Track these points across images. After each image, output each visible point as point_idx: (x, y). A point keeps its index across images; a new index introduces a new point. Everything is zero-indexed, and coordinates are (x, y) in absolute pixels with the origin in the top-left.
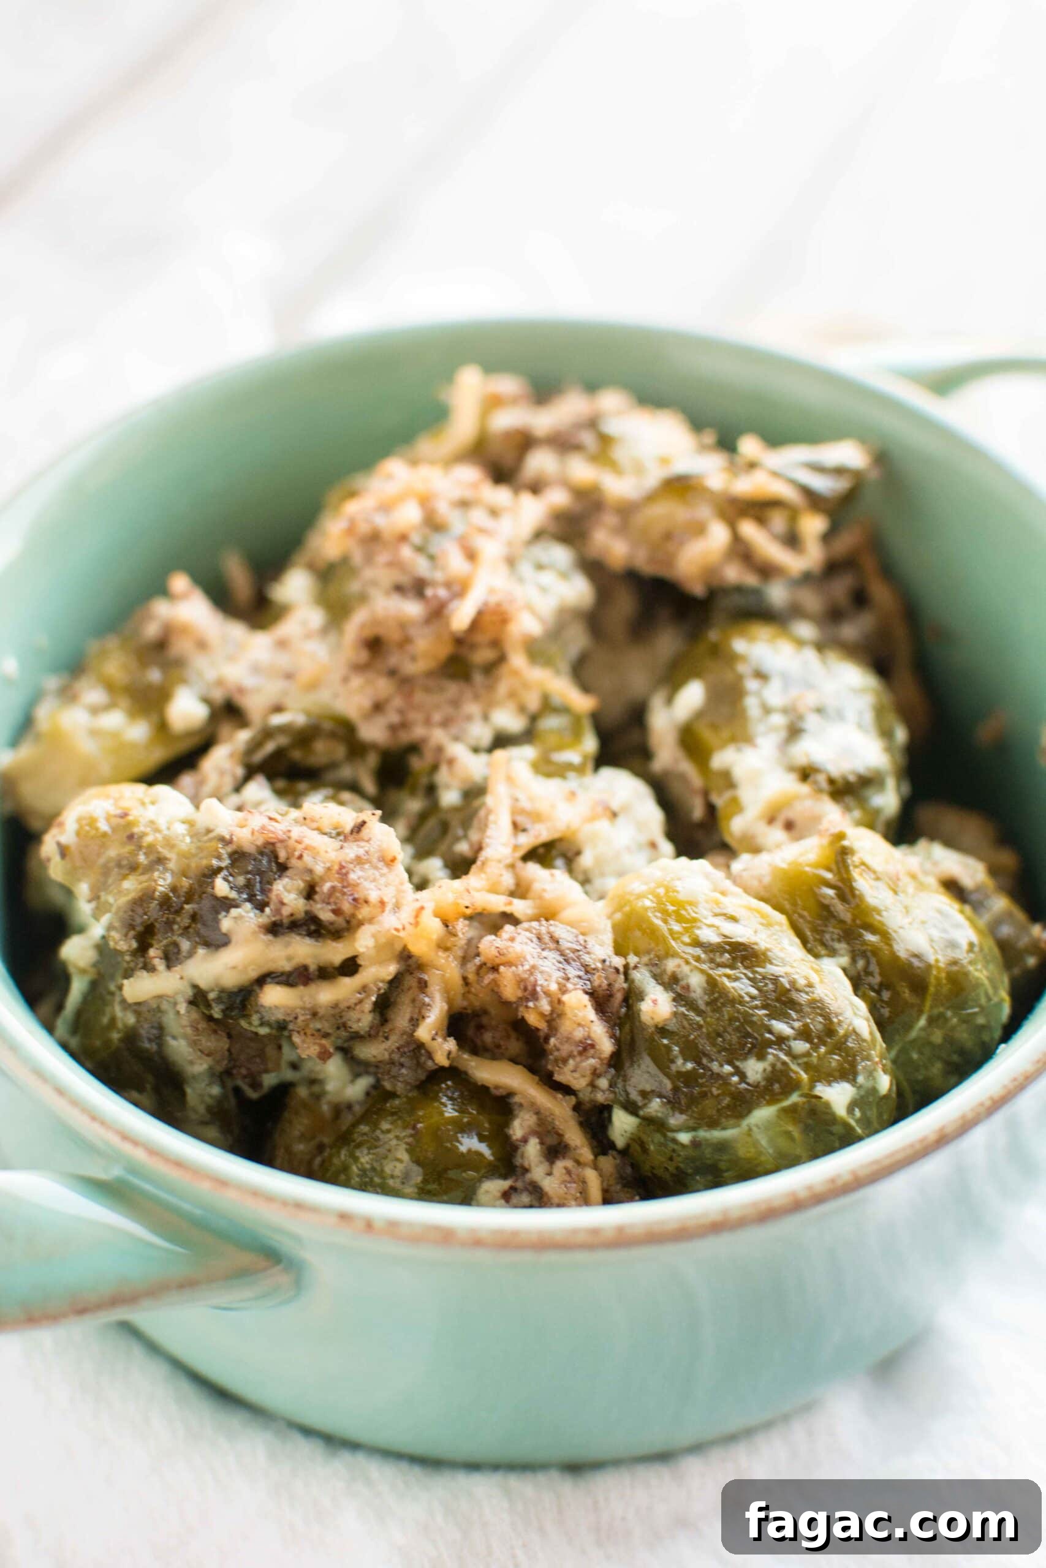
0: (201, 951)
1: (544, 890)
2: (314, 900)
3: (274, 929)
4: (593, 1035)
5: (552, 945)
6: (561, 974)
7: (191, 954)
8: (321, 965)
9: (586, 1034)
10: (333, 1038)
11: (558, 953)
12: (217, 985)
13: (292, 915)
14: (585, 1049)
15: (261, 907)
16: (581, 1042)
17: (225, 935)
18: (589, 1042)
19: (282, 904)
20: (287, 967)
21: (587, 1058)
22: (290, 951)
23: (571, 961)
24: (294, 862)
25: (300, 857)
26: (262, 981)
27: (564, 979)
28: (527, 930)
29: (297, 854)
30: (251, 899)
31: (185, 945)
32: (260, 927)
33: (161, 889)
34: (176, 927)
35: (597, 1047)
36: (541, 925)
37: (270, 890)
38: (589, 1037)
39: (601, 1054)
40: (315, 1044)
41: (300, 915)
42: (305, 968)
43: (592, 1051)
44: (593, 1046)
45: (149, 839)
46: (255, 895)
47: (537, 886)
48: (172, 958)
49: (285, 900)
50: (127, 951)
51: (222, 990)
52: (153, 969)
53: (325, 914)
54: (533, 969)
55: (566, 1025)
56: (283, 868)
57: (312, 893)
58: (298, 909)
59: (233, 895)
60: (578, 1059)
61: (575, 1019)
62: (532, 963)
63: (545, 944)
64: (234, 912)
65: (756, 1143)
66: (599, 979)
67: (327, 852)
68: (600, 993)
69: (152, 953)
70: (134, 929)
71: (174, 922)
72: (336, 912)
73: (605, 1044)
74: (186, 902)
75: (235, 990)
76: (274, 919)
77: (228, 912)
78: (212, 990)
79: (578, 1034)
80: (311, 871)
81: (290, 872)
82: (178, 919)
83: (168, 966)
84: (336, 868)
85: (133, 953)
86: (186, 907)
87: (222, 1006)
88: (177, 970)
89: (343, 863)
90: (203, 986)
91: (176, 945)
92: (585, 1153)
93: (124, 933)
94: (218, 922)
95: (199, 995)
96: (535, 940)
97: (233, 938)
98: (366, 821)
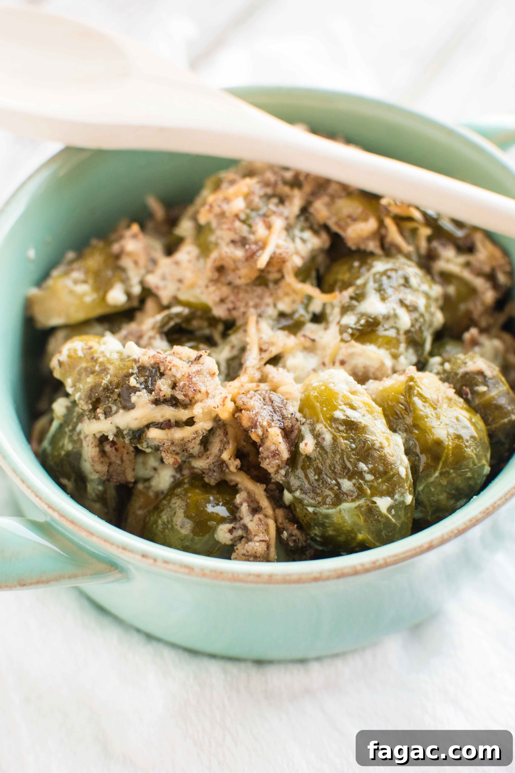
0: (121, 411)
1: (273, 377)
2: (175, 390)
3: (156, 402)
4: (279, 449)
6: (270, 418)
7: (117, 412)
8: (177, 420)
9: (277, 448)
10: (181, 456)
12: (128, 427)
13: (165, 396)
14: (275, 455)
15: (150, 391)
16: (273, 451)
17: (133, 404)
18: (277, 452)
19: (161, 390)
20: (161, 420)
21: (275, 460)
22: (163, 412)
23: (277, 412)
24: (167, 372)
25: (170, 369)
26: (148, 426)
27: (271, 420)
28: (259, 394)
29: (169, 368)
30: (146, 388)
31: (114, 408)
32: (149, 401)
33: (105, 382)
34: (110, 399)
35: (281, 456)
36: (266, 393)
37: (155, 384)
38: (277, 450)
39: (282, 458)
40: (172, 457)
41: (169, 396)
42: (169, 421)
43: (278, 457)
44: (278, 454)
45: (100, 360)
46: (149, 386)
48: (108, 414)
49: (162, 389)
50: (87, 409)
51: (130, 430)
52: (98, 419)
53: (180, 396)
54: (257, 414)
55: (268, 443)
56: (162, 375)
57: (174, 386)
58: (167, 393)
59: (138, 386)
60: (271, 459)
61: (272, 440)
62: (257, 411)
63: (266, 402)
64: (138, 393)
65: (343, 517)
66: (288, 424)
67: (183, 368)
68: (287, 429)
69: (98, 410)
70: (91, 399)
71: (110, 397)
72: (185, 395)
73: (286, 455)
74: (116, 388)
75: (136, 430)
76: (156, 397)
77: (135, 393)
78: (126, 429)
79: (273, 448)
80: (175, 376)
81: (165, 377)
82: (112, 396)
83: (106, 418)
84: (187, 375)
85: (90, 411)
86: (116, 390)
87: (129, 438)
88: (110, 419)
89: (190, 374)
90: (122, 427)
91: (110, 408)
92: (269, 511)
93: (86, 401)
94: (130, 397)
95: (119, 433)
96: (262, 400)
97: (137, 406)
98: (202, 355)
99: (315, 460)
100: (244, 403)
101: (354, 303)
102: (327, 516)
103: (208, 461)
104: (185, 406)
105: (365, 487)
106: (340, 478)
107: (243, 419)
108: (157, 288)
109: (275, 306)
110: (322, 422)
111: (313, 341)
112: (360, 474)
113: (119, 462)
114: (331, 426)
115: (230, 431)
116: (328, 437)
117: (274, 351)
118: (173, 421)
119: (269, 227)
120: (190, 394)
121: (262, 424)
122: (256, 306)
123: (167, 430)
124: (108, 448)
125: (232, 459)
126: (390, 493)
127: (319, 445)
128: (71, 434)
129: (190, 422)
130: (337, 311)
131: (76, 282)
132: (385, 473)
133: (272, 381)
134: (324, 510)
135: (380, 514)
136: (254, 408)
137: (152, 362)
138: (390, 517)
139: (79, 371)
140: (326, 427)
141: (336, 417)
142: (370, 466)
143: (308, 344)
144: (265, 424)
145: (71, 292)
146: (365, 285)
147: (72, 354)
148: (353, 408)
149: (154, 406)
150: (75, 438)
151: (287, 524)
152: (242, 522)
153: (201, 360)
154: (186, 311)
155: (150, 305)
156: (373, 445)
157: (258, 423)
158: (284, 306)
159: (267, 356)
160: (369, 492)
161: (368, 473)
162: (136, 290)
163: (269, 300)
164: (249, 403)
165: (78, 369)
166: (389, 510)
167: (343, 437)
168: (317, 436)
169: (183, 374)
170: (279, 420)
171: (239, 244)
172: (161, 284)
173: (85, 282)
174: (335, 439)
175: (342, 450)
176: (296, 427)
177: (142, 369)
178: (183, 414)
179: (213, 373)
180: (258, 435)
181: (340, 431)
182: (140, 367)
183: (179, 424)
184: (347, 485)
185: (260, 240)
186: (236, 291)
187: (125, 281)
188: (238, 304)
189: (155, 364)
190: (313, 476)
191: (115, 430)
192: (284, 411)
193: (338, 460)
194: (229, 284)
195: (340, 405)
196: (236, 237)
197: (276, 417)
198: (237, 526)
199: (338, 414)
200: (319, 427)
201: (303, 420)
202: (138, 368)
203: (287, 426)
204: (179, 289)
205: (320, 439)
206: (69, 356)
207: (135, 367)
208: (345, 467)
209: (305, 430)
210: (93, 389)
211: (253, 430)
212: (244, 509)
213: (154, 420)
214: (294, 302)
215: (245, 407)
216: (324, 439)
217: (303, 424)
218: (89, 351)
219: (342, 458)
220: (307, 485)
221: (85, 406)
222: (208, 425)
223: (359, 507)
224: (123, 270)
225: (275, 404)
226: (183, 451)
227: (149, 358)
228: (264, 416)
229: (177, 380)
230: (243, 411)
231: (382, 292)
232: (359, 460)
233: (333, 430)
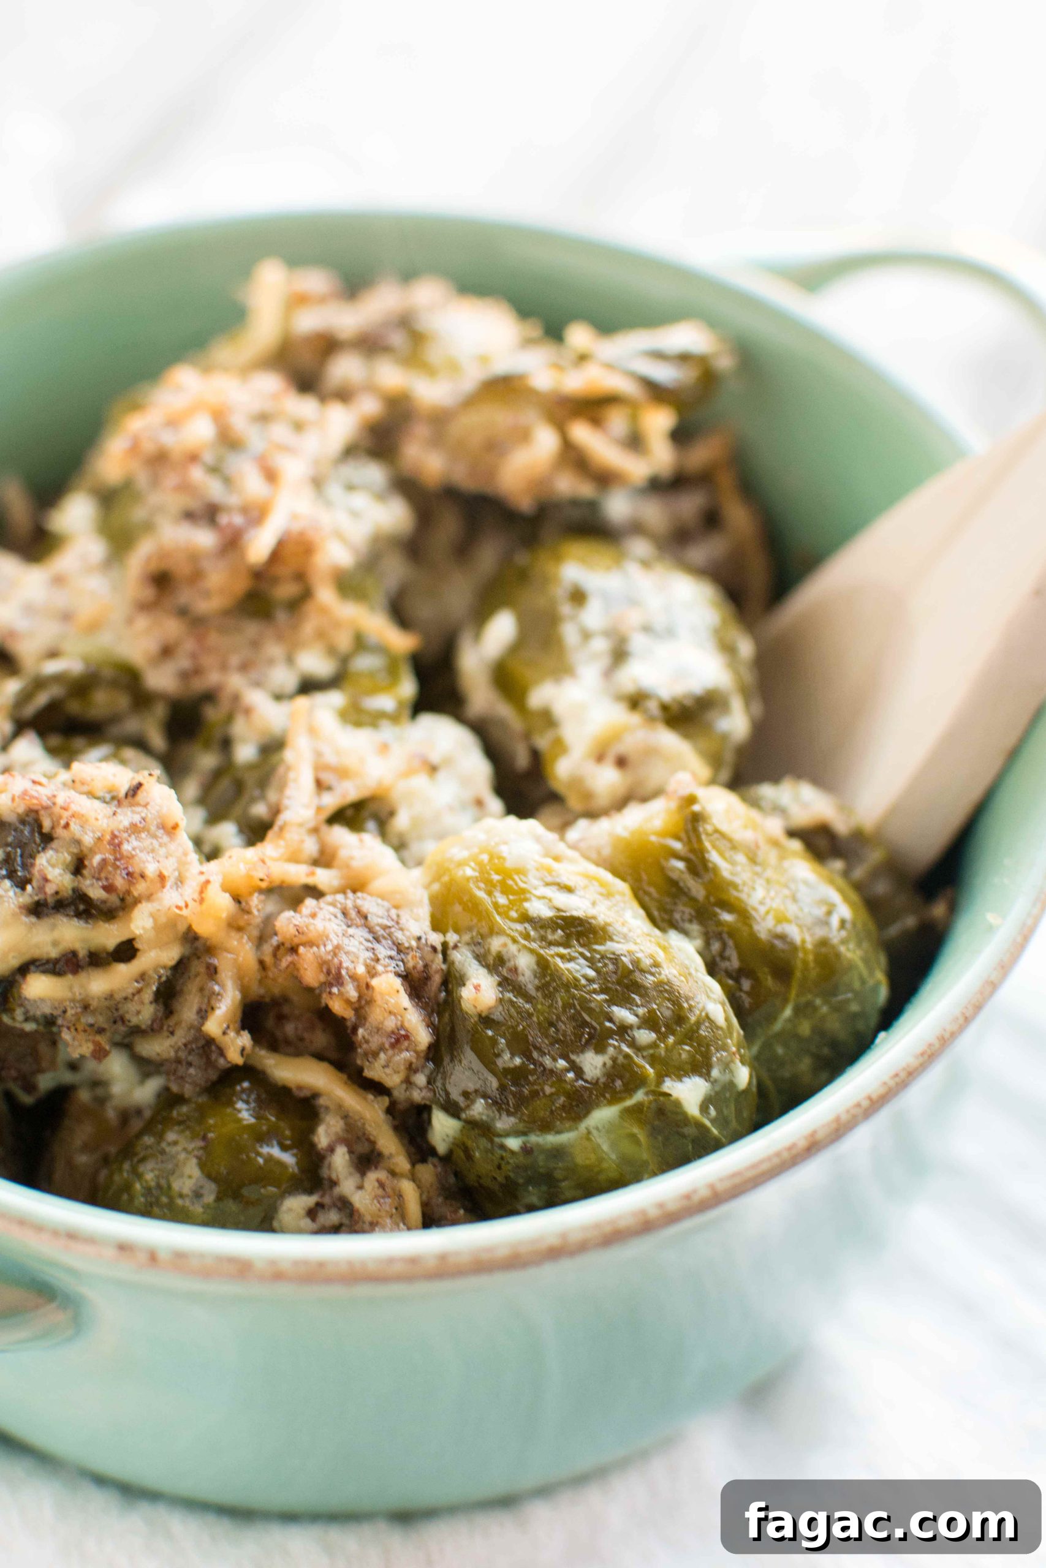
4: (406, 1024)
5: (359, 921)
9: (399, 1022)
11: (366, 930)
14: (398, 1041)
16: (392, 1033)
18: (403, 1032)
21: (401, 1051)
23: (381, 939)
28: (330, 906)
35: (412, 1038)
36: (347, 898)
38: (402, 1027)
39: (416, 1046)
43: (406, 1044)
44: (407, 1037)
54: (337, 951)
55: (375, 1015)
60: (390, 1053)
61: (386, 1006)
62: (335, 943)
66: (415, 961)
68: (416, 973)
73: (422, 1034)
79: (390, 1024)
96: (340, 915)
100: (302, 930)
105: (639, 1060)
107: (306, 967)
110: (502, 932)
112: (621, 1034)
114: (527, 937)
116: (525, 963)
121: (353, 971)
126: (701, 1068)
127: (508, 982)
132: (677, 1020)
135: (684, 1118)
136: (326, 937)
140: (515, 941)
141: (534, 915)
142: (641, 1008)
144: (361, 970)
148: (565, 889)
157: (343, 972)
160: (649, 1070)
161: (639, 1027)
164: (312, 928)
166: (704, 1109)
167: (562, 956)
168: (496, 964)
170: (391, 958)
174: (542, 965)
175: (566, 986)
180: (348, 1002)
181: (551, 943)
184: (593, 1063)
192: (398, 935)
193: (560, 1010)
195: (535, 888)
197: (383, 951)
199: (536, 908)
200: (497, 944)
203: (414, 968)
205: (505, 972)
208: (579, 1024)
209: (465, 959)
211: (334, 991)
215: (304, 939)
216: (515, 970)
219: (569, 1005)
223: (634, 1112)
228: (353, 952)
230: (301, 950)
232: (611, 1002)
233: (534, 945)
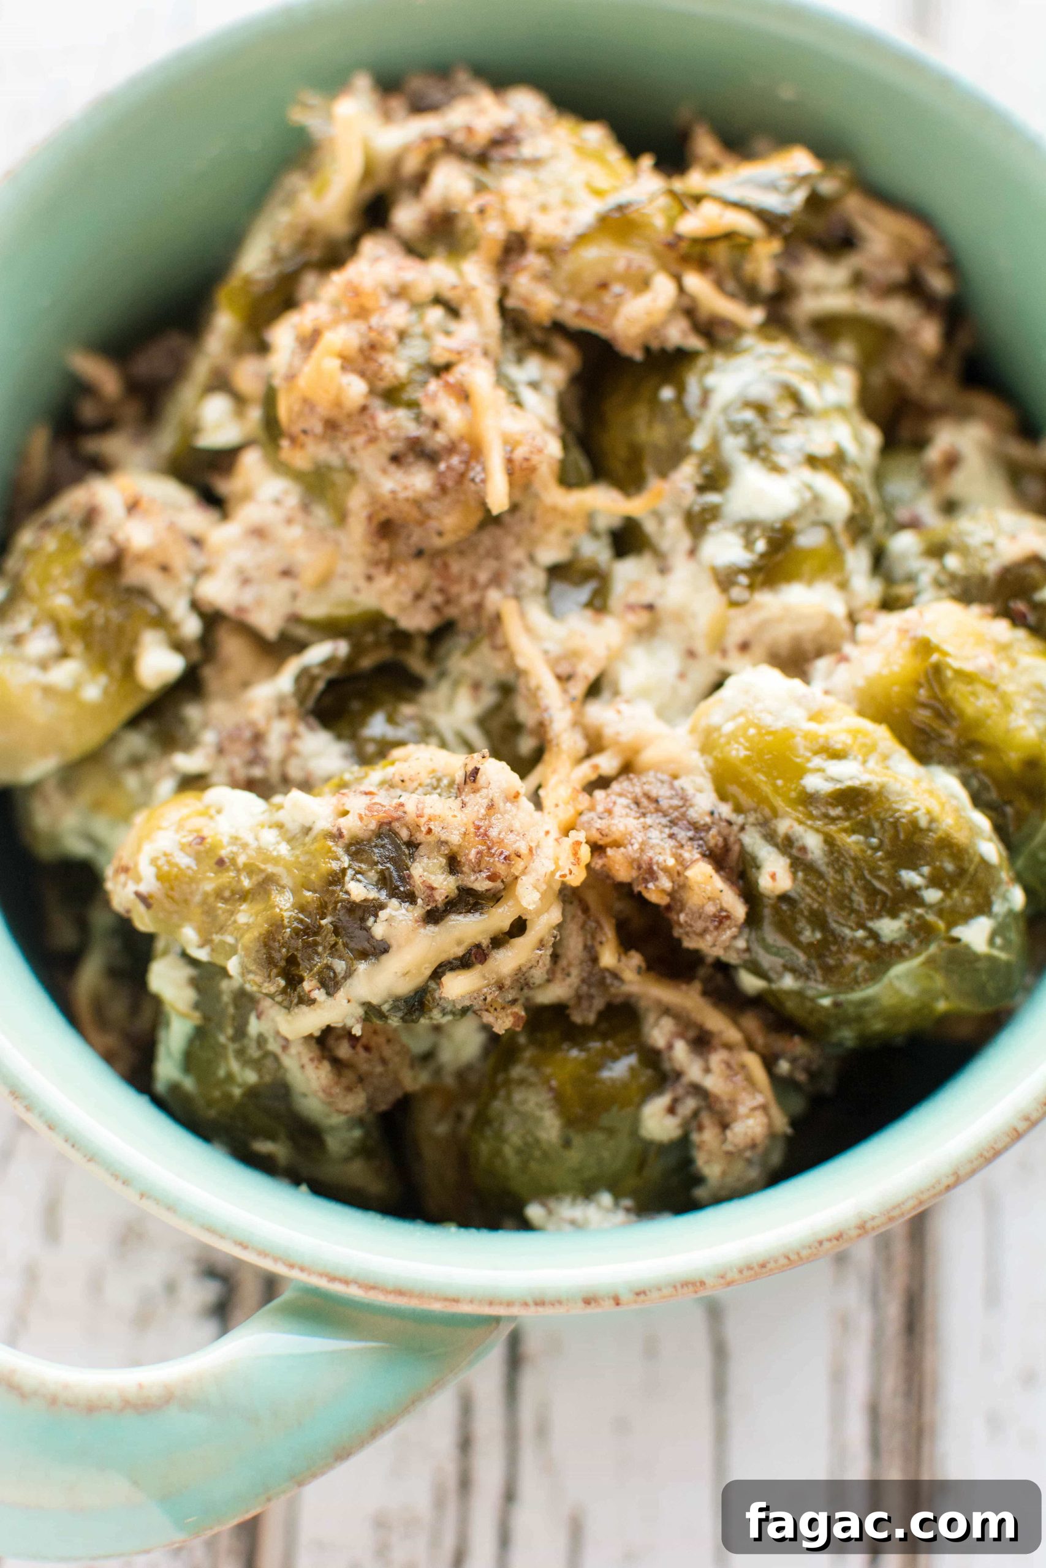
0: (362, 967)
1: (618, 734)
2: (462, 872)
3: (433, 917)
4: (725, 905)
5: (652, 807)
6: (672, 843)
7: (349, 974)
8: (492, 936)
9: (719, 907)
10: (520, 1002)
11: (660, 814)
12: (390, 996)
13: (447, 897)
14: (721, 922)
15: (410, 898)
16: (715, 916)
17: (382, 940)
18: (724, 914)
19: (432, 888)
20: (460, 951)
21: (725, 930)
22: (456, 934)
23: (676, 821)
24: (420, 837)
25: (430, 831)
26: (437, 974)
27: (677, 848)
28: (621, 795)
29: (424, 829)
30: (394, 893)
31: (340, 966)
32: (417, 921)
33: (286, 914)
34: (320, 949)
35: (732, 917)
36: (633, 785)
37: (410, 876)
38: (722, 909)
39: (736, 921)
40: (507, 1016)
41: (454, 893)
42: (478, 946)
43: (728, 922)
44: (728, 917)
45: (241, 860)
46: (397, 888)
47: (609, 732)
48: (330, 983)
49: (435, 885)
50: (276, 992)
51: (397, 999)
52: (312, 1002)
53: (481, 884)
54: (643, 847)
55: (694, 899)
56: (413, 845)
57: (453, 864)
58: (449, 888)
59: (373, 894)
60: (715, 933)
61: (703, 894)
62: (640, 840)
63: (645, 808)
64: (383, 914)
65: (897, 992)
66: (713, 838)
67: (455, 816)
68: (718, 851)
69: (307, 985)
70: (276, 966)
71: (316, 944)
72: (492, 878)
73: (739, 910)
74: (322, 918)
75: (412, 994)
76: (429, 908)
77: (376, 916)
78: (386, 1002)
79: (710, 909)
80: (445, 843)
81: (422, 850)
82: (318, 939)
83: (329, 994)
84: (472, 830)
85: (284, 992)
86: (323, 922)
87: (400, 1014)
88: (341, 994)
89: (477, 823)
90: (375, 1001)
91: (329, 967)
92: (733, 1034)
93: (266, 975)
94: (368, 930)
95: (371, 1011)
96: (633, 806)
97: (393, 943)
98: (478, 766)
99: (803, 899)
100: (604, 833)
101: (712, 498)
102: (865, 1002)
103: (569, 981)
104: (495, 898)
105: (931, 918)
106: (871, 919)
107: (618, 868)
108: (241, 609)
109: (531, 558)
110: (786, 815)
111: (650, 607)
112: (912, 896)
113: (379, 1069)
114: (810, 816)
115: (591, 898)
116: (813, 843)
117: (588, 671)
118: (485, 942)
119: (463, 395)
120: (501, 868)
121: (664, 864)
122: (497, 580)
123: (480, 966)
124: (344, 1051)
125: (624, 958)
126: (983, 908)
127: (799, 863)
128: (237, 1046)
129: (519, 927)
130: (674, 524)
131: (43, 665)
132: (962, 872)
133: (617, 743)
134: (857, 995)
135: (976, 957)
136: (631, 834)
137: (373, 826)
138: (996, 953)
139: (204, 902)
140: (801, 823)
141: (813, 791)
142: (926, 870)
143: (641, 619)
144: (671, 862)
145: (48, 691)
146: (715, 444)
147: (166, 868)
148: (837, 755)
149: (431, 929)
150: (254, 1052)
151: (780, 1043)
152: (685, 1080)
153: (482, 779)
154: (341, 648)
155: (232, 647)
156: (914, 824)
157: (655, 868)
158: (550, 554)
159: (578, 688)
160: (941, 925)
161: (927, 887)
162: (191, 627)
163: (517, 554)
164: (614, 829)
165: (197, 898)
166: (991, 942)
167: (845, 830)
168: (787, 845)
169: (464, 830)
170: (691, 839)
171: (411, 458)
172: (247, 597)
173: (64, 655)
174: (829, 841)
175: (855, 859)
176: (732, 839)
177: (357, 849)
178: (500, 917)
179: (513, 793)
180: (663, 891)
181: (833, 820)
182: (351, 844)
183: (499, 941)
184: (890, 928)
185: (462, 438)
186: (438, 562)
187: (162, 620)
188: (454, 589)
189: (381, 825)
190: (810, 935)
191: (360, 1011)
192: (693, 814)
193: (852, 882)
194: (419, 554)
195: (809, 760)
196: (398, 446)
197: (683, 834)
198: (680, 1091)
199: (814, 783)
200: (784, 826)
201: (739, 819)
202: (347, 851)
203: (716, 845)
204: (294, 596)
205: (794, 852)
206: (160, 877)
207: (340, 851)
208: (872, 893)
209: (753, 840)
210: (268, 941)
211: (651, 885)
212: (681, 1052)
213: (443, 957)
214: (567, 534)
215: (608, 840)
216: (803, 849)
217: (742, 828)
218: (201, 848)
219: (860, 876)
220: (802, 958)
221: (266, 985)
222: (554, 915)
223: (930, 961)
224: (143, 593)
225: (664, 804)
226: (522, 989)
227: (361, 818)
228: (658, 845)
229: (455, 849)
230: (610, 852)
231: (762, 453)
232: (897, 867)
233: (819, 823)
